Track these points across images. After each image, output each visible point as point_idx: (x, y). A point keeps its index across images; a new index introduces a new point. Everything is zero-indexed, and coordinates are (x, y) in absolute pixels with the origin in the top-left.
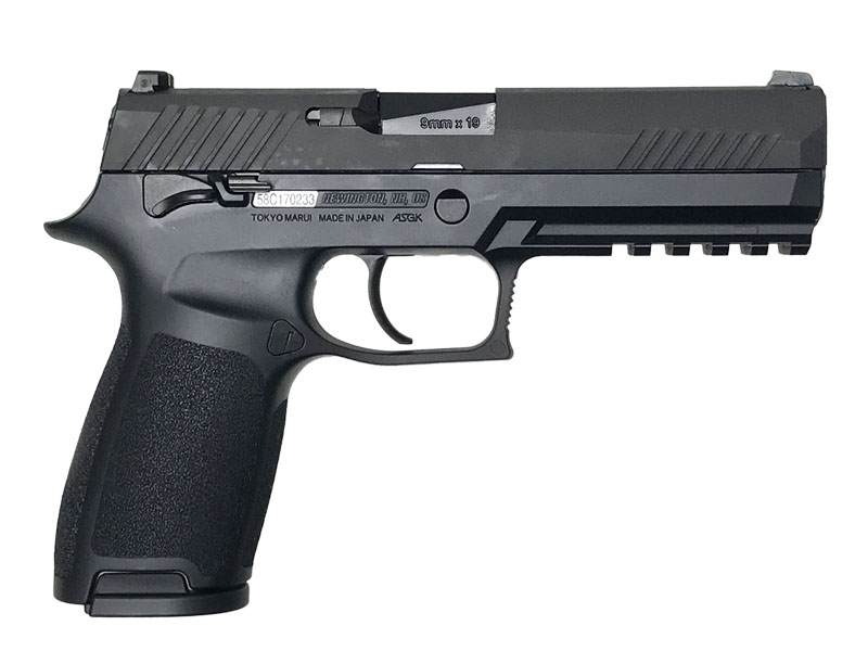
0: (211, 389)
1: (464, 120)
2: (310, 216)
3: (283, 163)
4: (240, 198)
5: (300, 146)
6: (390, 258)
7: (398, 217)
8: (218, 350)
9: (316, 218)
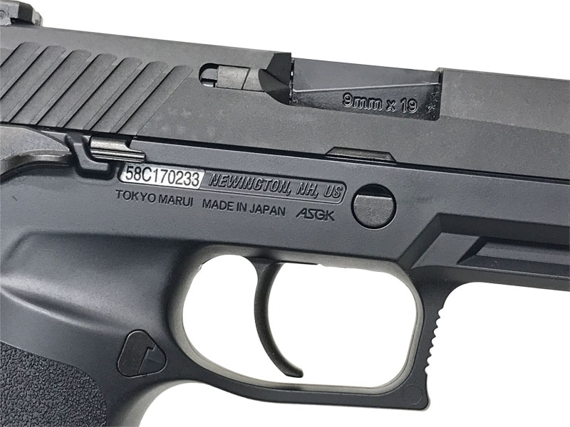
0: (36, 414)
1: (398, 101)
2: (191, 201)
3: (164, 129)
4: (104, 167)
5: (188, 110)
6: (286, 265)
7: (304, 212)
8: (51, 363)
9: (198, 203)
